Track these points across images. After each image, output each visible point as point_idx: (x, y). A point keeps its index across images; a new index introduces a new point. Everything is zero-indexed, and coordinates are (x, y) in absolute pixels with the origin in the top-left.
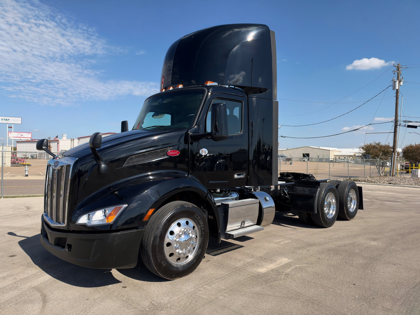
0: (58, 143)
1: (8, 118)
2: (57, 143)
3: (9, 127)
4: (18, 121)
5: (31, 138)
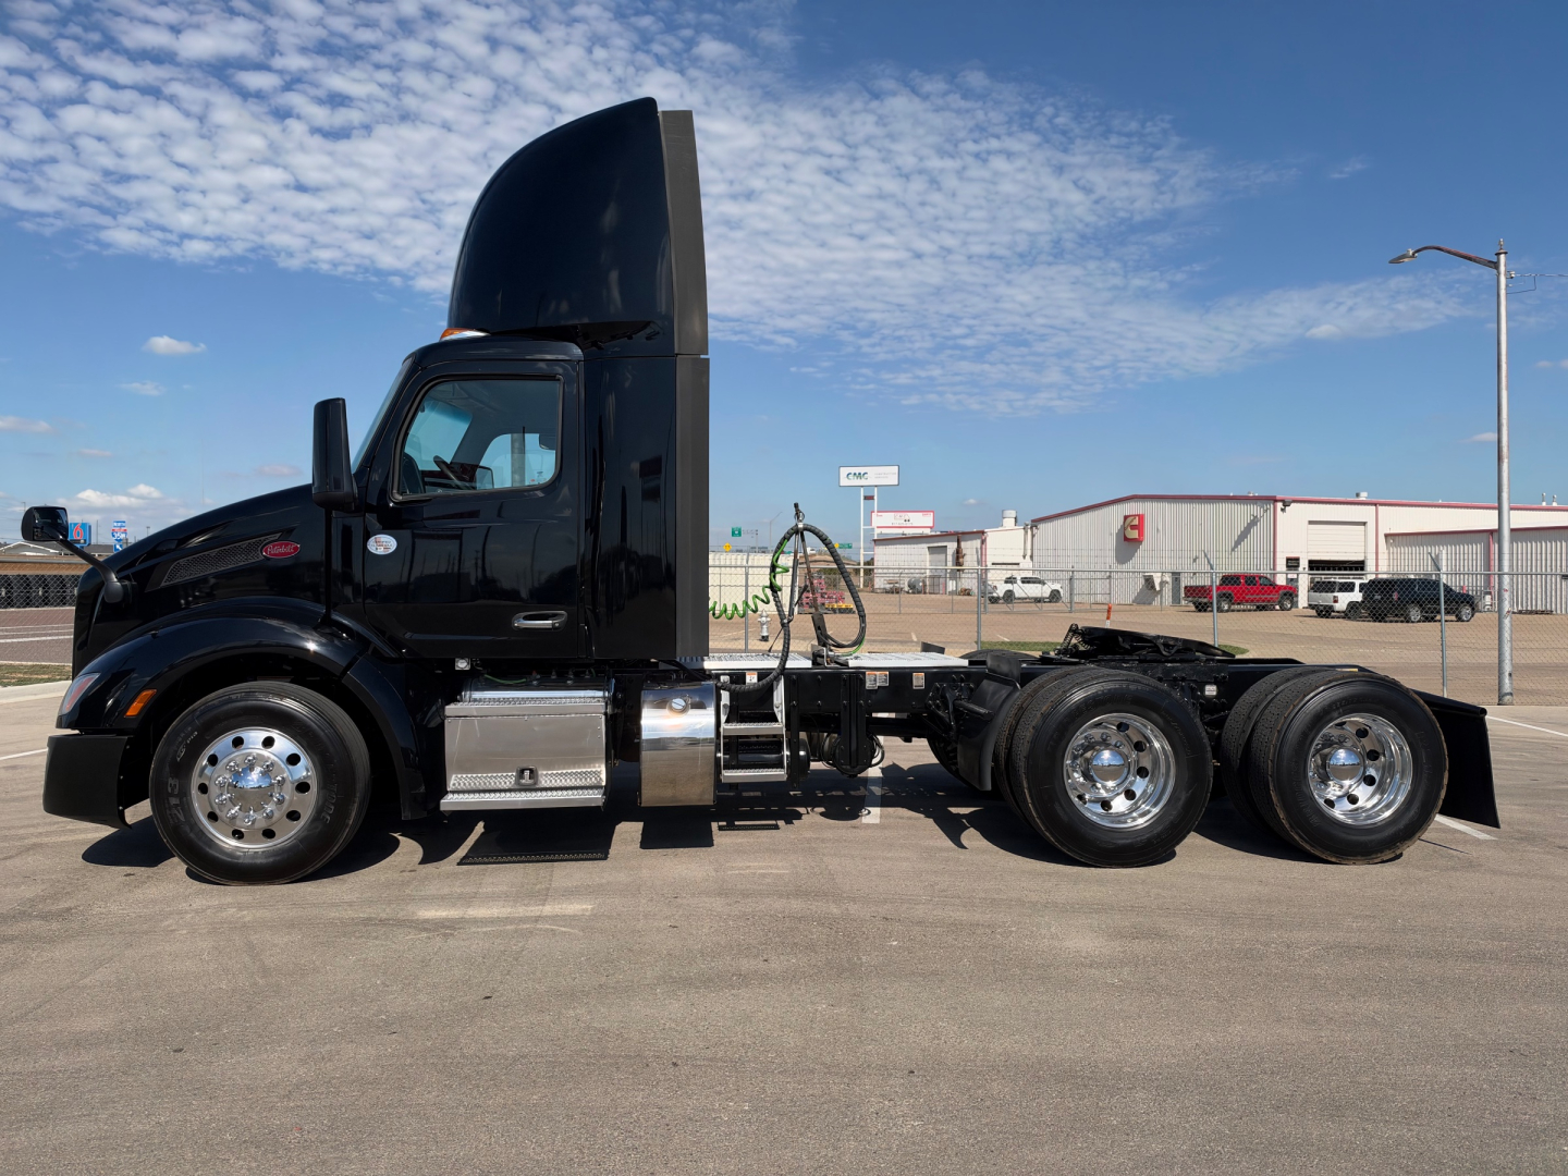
0: (983, 542)
1: (862, 470)
2: (979, 541)
3: (866, 498)
4: (886, 475)
5: (931, 528)
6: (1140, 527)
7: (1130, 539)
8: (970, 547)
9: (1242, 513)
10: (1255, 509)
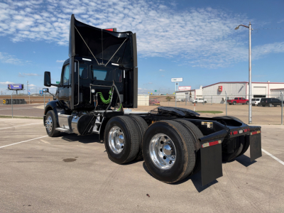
1: (175, 79)
3: (176, 84)
6: (221, 88)
7: (220, 91)
8: (193, 93)
9: (240, 85)
10: (243, 85)
